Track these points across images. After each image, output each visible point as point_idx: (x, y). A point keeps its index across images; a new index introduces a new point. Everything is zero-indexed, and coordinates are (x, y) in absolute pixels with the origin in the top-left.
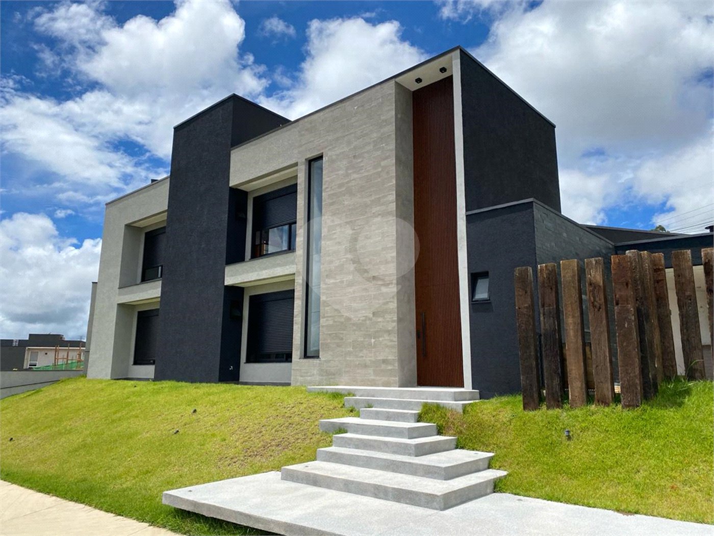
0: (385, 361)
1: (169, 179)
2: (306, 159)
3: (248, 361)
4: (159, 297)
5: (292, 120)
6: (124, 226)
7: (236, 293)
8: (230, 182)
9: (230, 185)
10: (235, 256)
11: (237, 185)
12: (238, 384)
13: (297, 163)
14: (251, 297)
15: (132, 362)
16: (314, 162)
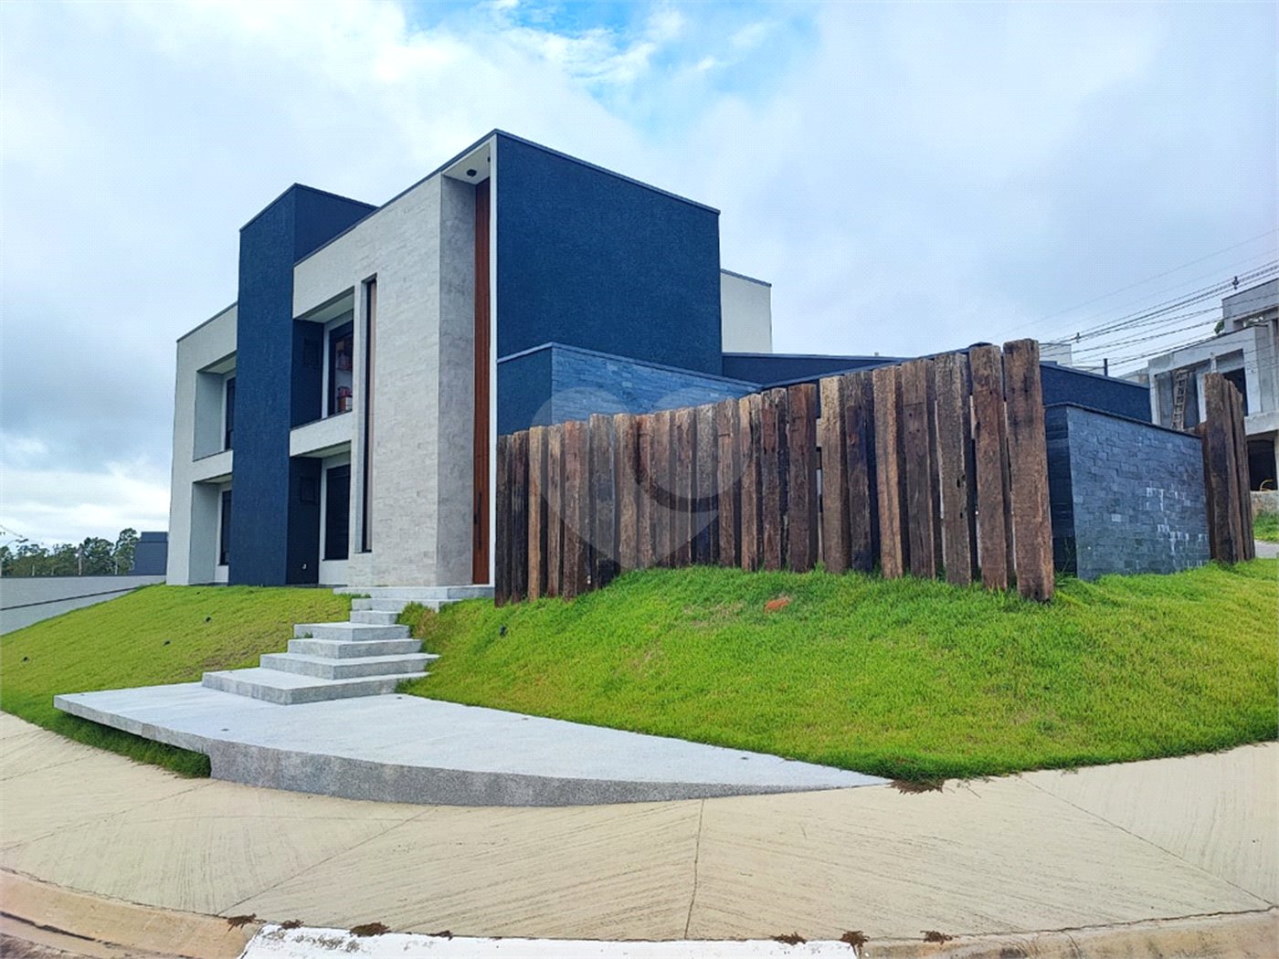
0: (425, 554)
1: (236, 307)
2: (363, 282)
3: (328, 557)
4: (230, 474)
5: (379, 205)
6: (195, 372)
7: (309, 465)
8: (294, 312)
9: (294, 316)
10: (307, 413)
11: (303, 315)
12: (316, 587)
13: (353, 287)
14: (329, 471)
15: (218, 562)
16: (370, 283)
